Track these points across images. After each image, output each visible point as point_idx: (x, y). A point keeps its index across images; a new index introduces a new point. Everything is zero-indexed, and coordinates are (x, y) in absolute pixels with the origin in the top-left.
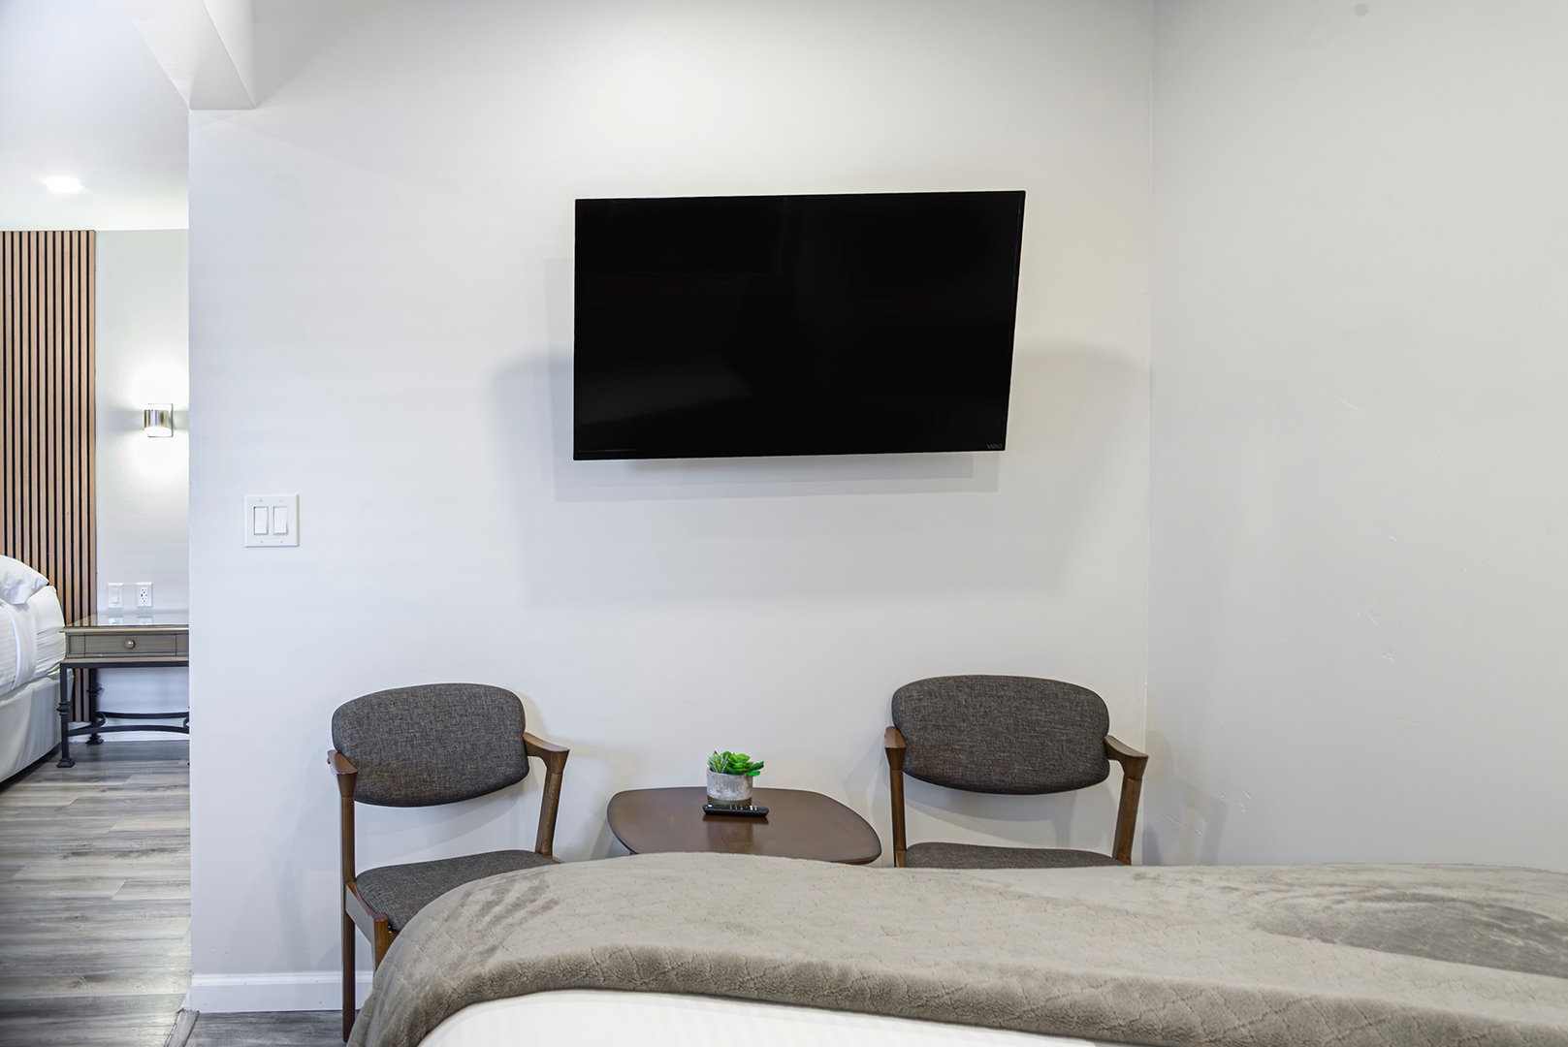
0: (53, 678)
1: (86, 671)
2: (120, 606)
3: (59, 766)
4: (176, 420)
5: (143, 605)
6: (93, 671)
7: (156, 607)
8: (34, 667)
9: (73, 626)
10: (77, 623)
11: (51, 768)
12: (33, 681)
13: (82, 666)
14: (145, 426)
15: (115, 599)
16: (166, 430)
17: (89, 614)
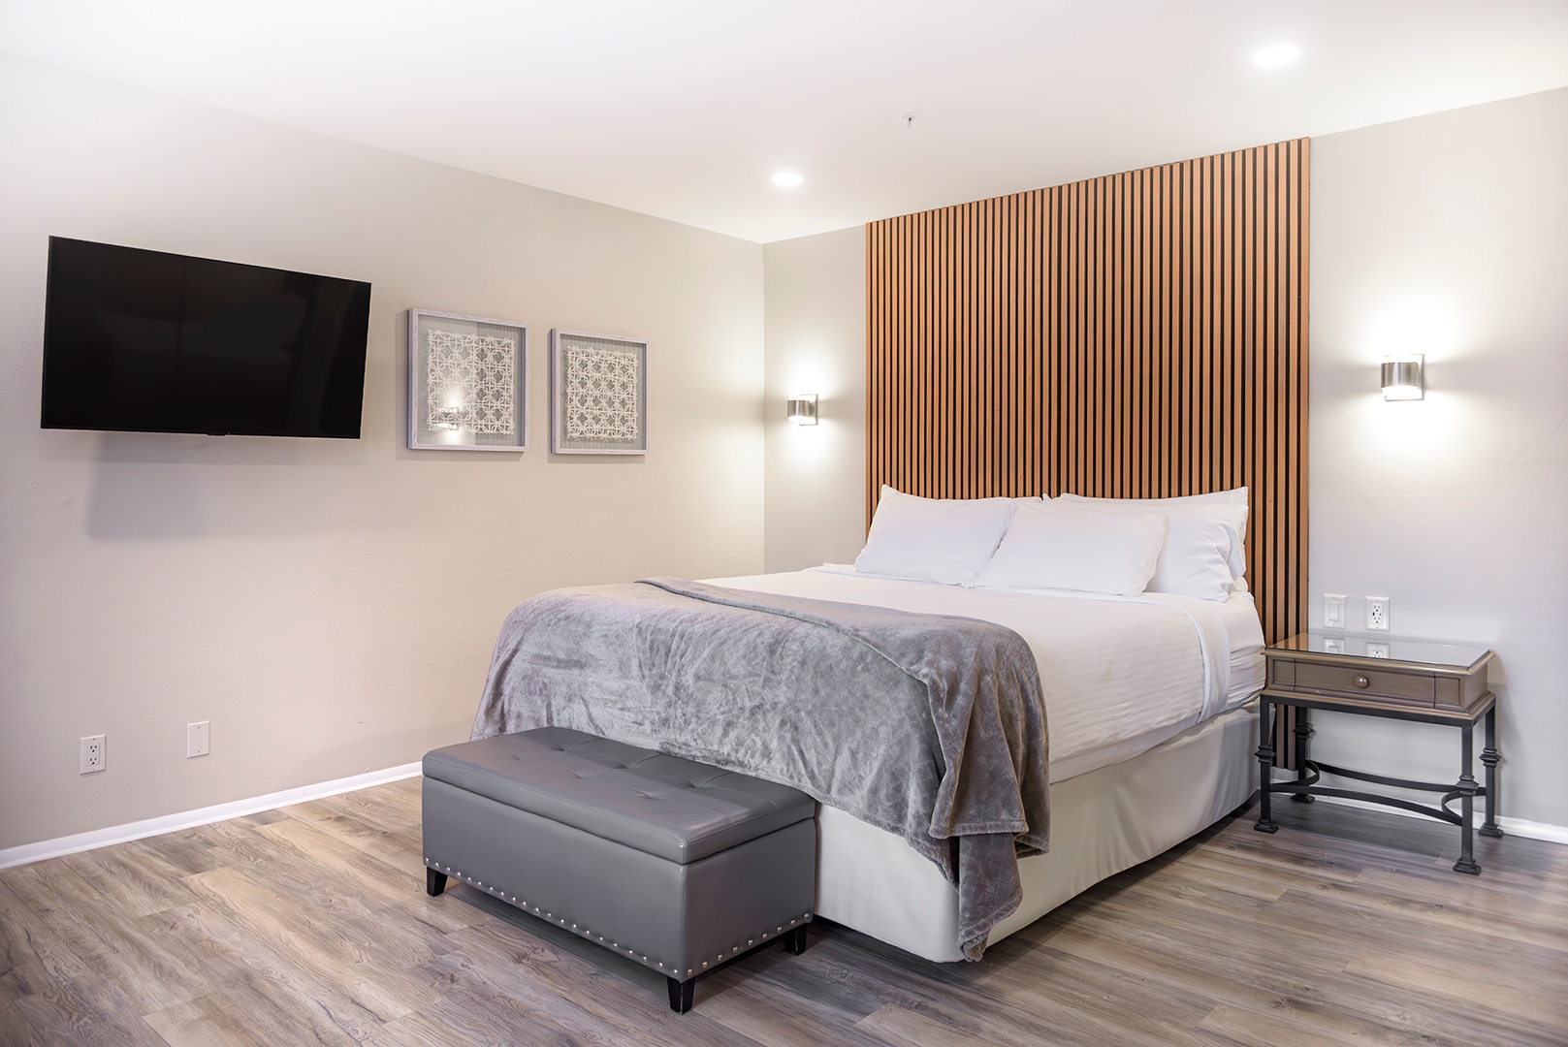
0: (1250, 710)
1: (1292, 710)
2: (1341, 625)
3: (1256, 829)
4: (1429, 376)
5: (1374, 627)
6: (1302, 711)
7: (1395, 632)
8: (1226, 698)
9: (1275, 648)
10: (1281, 644)
11: (1244, 829)
12: (1226, 712)
13: (1286, 703)
14: (1383, 385)
15: (1334, 616)
16: (1414, 391)
17: (1298, 632)
